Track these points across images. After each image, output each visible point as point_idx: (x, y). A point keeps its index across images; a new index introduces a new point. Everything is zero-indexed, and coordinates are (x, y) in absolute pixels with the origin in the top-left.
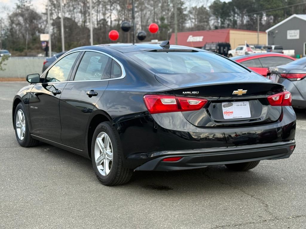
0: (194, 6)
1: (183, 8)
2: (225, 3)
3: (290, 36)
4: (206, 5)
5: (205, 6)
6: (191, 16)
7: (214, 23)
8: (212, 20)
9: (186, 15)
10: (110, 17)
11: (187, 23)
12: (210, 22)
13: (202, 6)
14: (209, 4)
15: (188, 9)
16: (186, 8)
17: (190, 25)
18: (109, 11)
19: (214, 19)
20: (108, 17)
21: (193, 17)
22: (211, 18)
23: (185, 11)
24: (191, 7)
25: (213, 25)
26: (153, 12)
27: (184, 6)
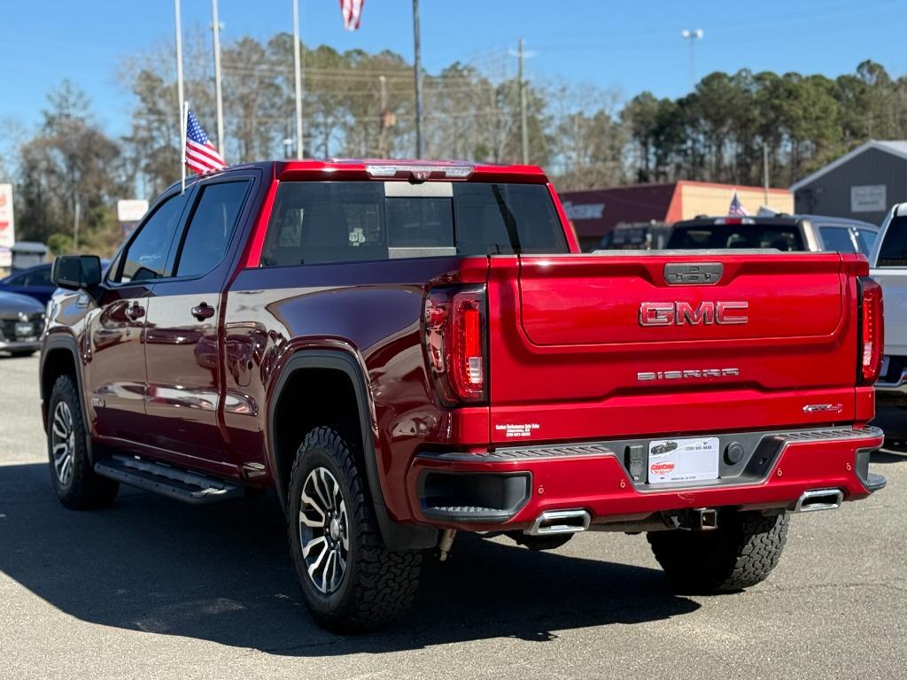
0: (574, 111)
1: (540, 117)
2: (666, 102)
3: (861, 203)
4: (612, 110)
5: (607, 112)
6: (566, 141)
7: (635, 162)
8: (629, 151)
9: (550, 139)
10: (323, 148)
11: (555, 164)
12: (623, 159)
13: (602, 113)
14: (620, 107)
15: (557, 122)
16: (551, 118)
17: (563, 168)
18: (322, 129)
19: (635, 150)
20: (318, 149)
21: (572, 144)
22: (629, 146)
23: (549, 126)
24: (566, 113)
25: (633, 166)
26: (452, 131)
27: (546, 112)
